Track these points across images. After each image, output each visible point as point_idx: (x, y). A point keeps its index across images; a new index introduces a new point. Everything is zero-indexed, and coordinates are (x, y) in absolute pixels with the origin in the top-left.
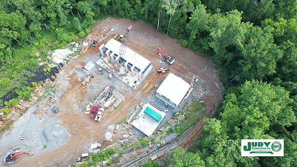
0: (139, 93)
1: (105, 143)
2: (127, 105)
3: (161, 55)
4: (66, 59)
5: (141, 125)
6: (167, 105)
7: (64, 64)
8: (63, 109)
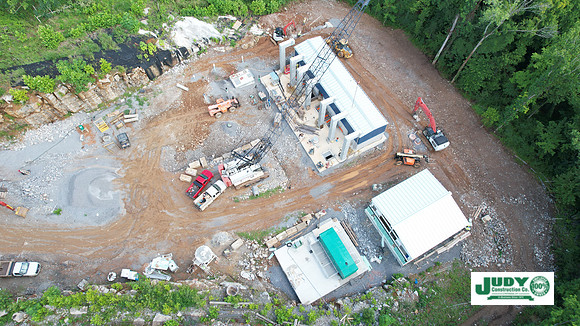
0: (327, 186)
1: (188, 269)
2: (283, 203)
3: (418, 120)
4: (200, 44)
5: (295, 267)
6: (383, 246)
7: (191, 54)
8: (139, 146)
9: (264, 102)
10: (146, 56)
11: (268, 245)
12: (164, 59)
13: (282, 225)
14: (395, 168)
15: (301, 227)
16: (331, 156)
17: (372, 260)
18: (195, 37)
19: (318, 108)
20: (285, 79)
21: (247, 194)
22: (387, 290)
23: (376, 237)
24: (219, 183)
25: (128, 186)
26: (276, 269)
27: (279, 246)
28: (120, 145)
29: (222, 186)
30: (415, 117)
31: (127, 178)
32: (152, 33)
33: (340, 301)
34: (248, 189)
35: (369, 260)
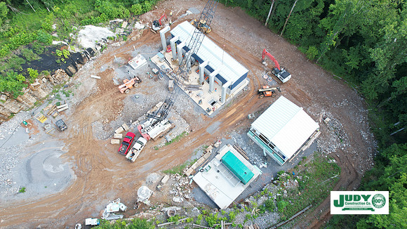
0: (217, 123)
1: (135, 206)
2: (190, 142)
3: (266, 65)
4: (101, 43)
5: (210, 185)
6: (265, 155)
7: (96, 52)
8: (74, 126)
9: (158, 75)
10: (63, 60)
11: (188, 174)
12: (77, 60)
13: (193, 158)
14: (260, 100)
15: (206, 156)
16: (214, 103)
17: (261, 166)
18: (96, 39)
19: (198, 71)
20: (169, 56)
21: (163, 142)
22: (276, 184)
23: (259, 151)
24: (141, 139)
25: (73, 157)
26: (197, 190)
27: (194, 173)
28: (59, 129)
29: (144, 141)
30: (264, 63)
31: (71, 152)
32: (63, 42)
33: (247, 200)
34: (163, 138)
35: (259, 167)
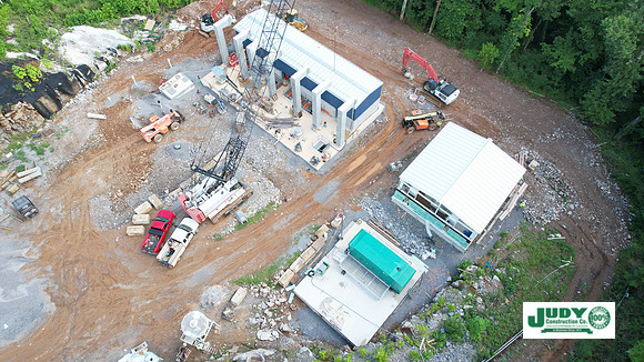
0: (333, 184)
2: (284, 222)
4: (105, 56)
5: (329, 300)
6: (430, 235)
7: (97, 73)
8: (52, 209)
9: (216, 106)
10: (28, 85)
11: (285, 282)
13: (292, 251)
14: (411, 136)
15: (318, 245)
16: (324, 147)
17: (425, 257)
18: (95, 50)
19: (289, 94)
20: (233, 74)
21: (231, 224)
22: (460, 288)
23: (416, 228)
24: (186, 221)
25: (49, 268)
26: (305, 313)
27: (297, 280)
28: (21, 215)
29: (193, 224)
31: (46, 257)
32: (29, 54)
33: (407, 324)
34: (230, 218)
35: (421, 258)
